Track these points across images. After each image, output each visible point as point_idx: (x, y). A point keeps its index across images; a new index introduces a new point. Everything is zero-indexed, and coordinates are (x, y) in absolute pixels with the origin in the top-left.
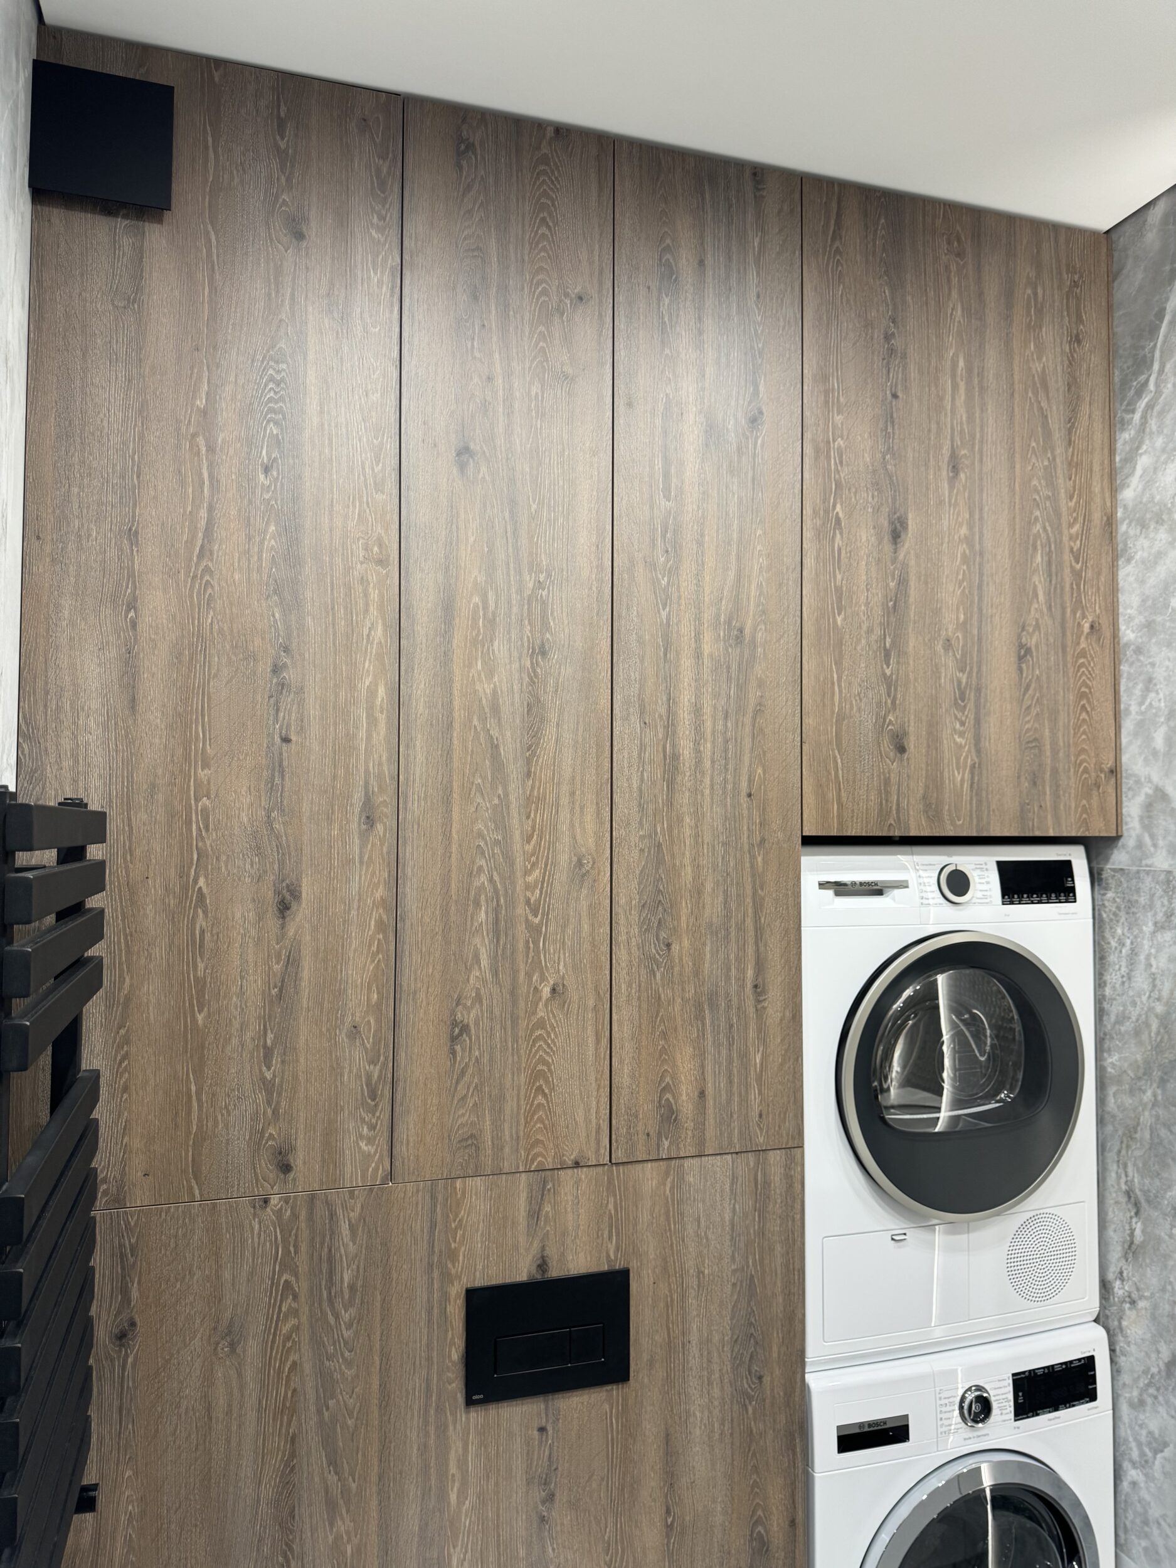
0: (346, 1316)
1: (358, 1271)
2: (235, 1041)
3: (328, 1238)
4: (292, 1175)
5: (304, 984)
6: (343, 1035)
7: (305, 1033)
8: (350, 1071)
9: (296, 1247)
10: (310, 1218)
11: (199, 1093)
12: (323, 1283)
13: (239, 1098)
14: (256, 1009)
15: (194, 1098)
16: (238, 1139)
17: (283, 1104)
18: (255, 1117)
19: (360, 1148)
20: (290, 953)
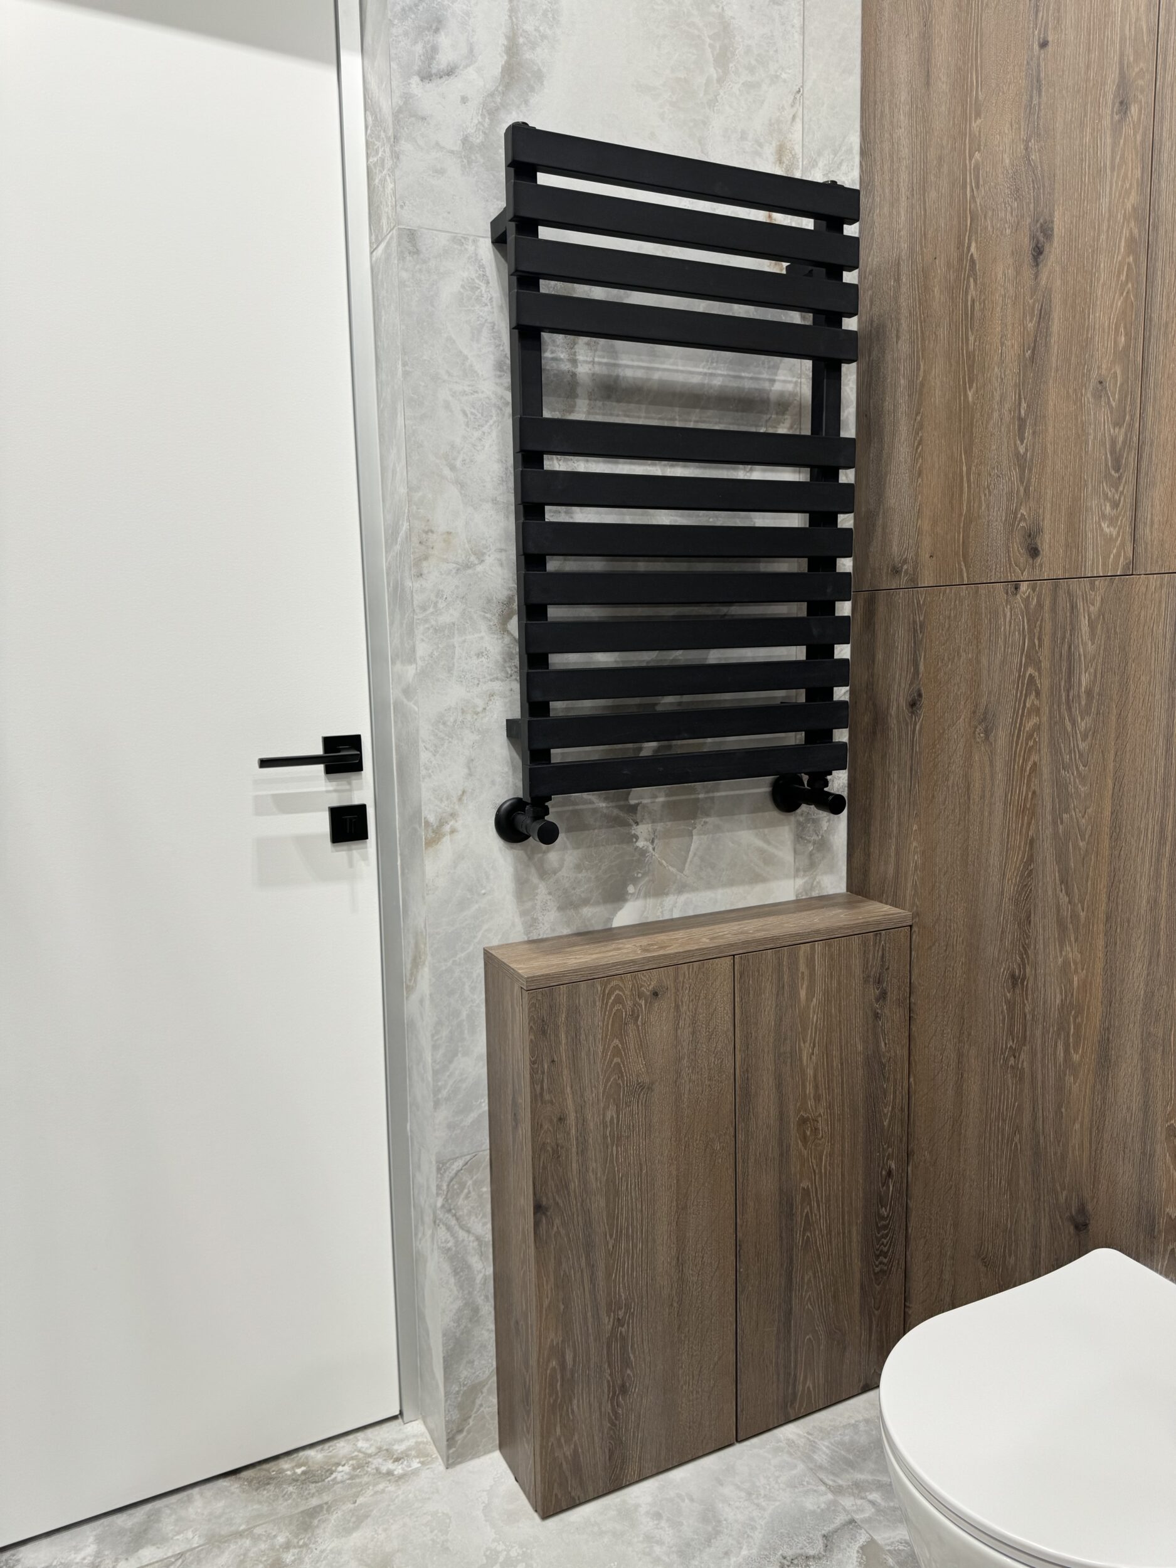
0: (1082, 725)
1: (1095, 676)
2: (996, 415)
3: (1068, 635)
4: (1039, 560)
5: (1054, 339)
6: (1089, 395)
7: (1054, 398)
8: (1095, 438)
9: (1040, 639)
10: (1053, 609)
11: (968, 474)
12: (1063, 684)
13: (998, 476)
14: (1012, 376)
15: (965, 479)
16: (997, 521)
17: (1033, 480)
18: (1010, 494)
19: (1102, 530)
20: (1042, 306)
